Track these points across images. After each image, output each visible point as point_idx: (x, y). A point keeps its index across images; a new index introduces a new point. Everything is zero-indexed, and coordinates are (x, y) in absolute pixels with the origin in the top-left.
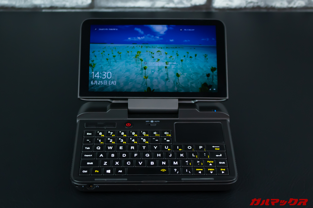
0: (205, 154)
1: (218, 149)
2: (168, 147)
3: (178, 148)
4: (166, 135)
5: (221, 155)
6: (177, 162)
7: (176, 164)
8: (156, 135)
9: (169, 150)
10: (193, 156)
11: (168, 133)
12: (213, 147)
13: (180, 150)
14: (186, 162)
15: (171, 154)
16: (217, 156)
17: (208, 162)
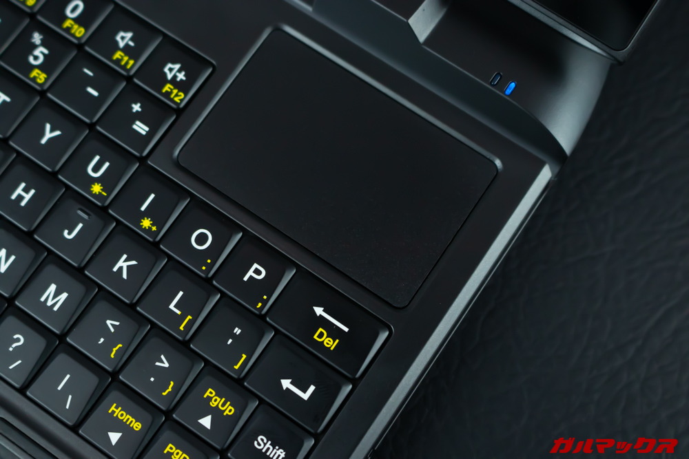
0: (237, 331)
1: (330, 343)
2: (107, 164)
3: (143, 208)
4: (165, 81)
5: (312, 388)
6: (64, 296)
7: (49, 303)
8: (118, 55)
9: (97, 188)
10: (172, 307)
11: (181, 76)
12: (319, 311)
13: (146, 223)
14: (109, 322)
15: (80, 226)
16: (286, 384)
17: (210, 393)
